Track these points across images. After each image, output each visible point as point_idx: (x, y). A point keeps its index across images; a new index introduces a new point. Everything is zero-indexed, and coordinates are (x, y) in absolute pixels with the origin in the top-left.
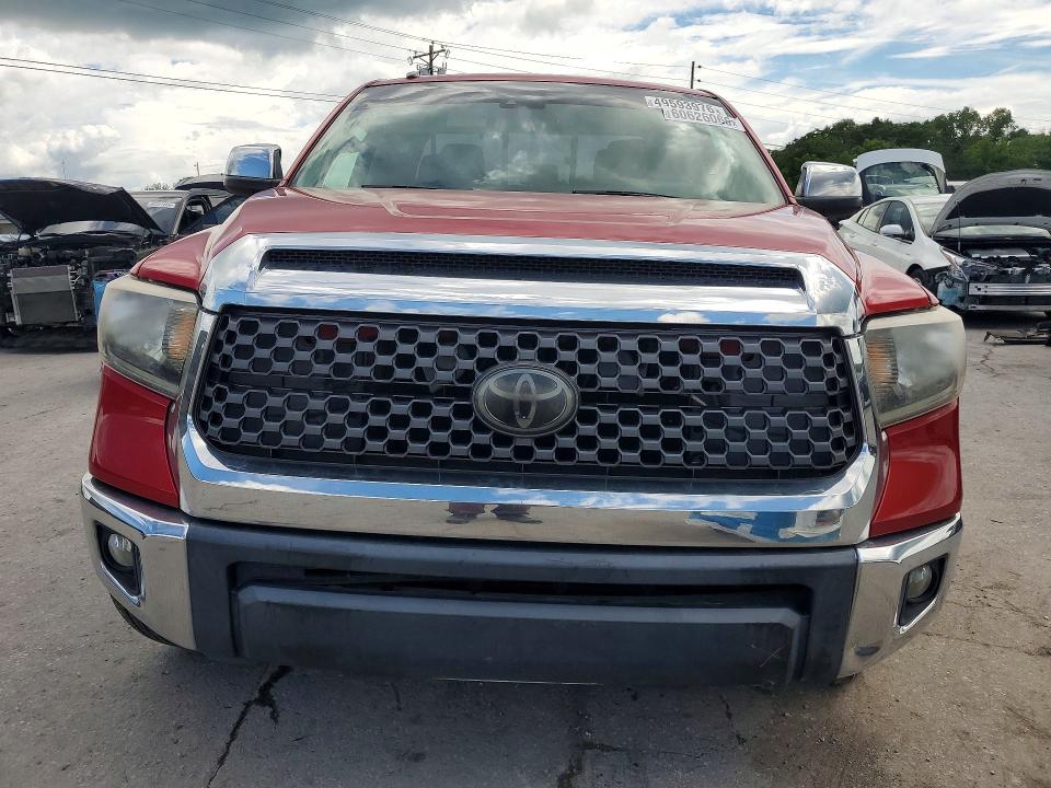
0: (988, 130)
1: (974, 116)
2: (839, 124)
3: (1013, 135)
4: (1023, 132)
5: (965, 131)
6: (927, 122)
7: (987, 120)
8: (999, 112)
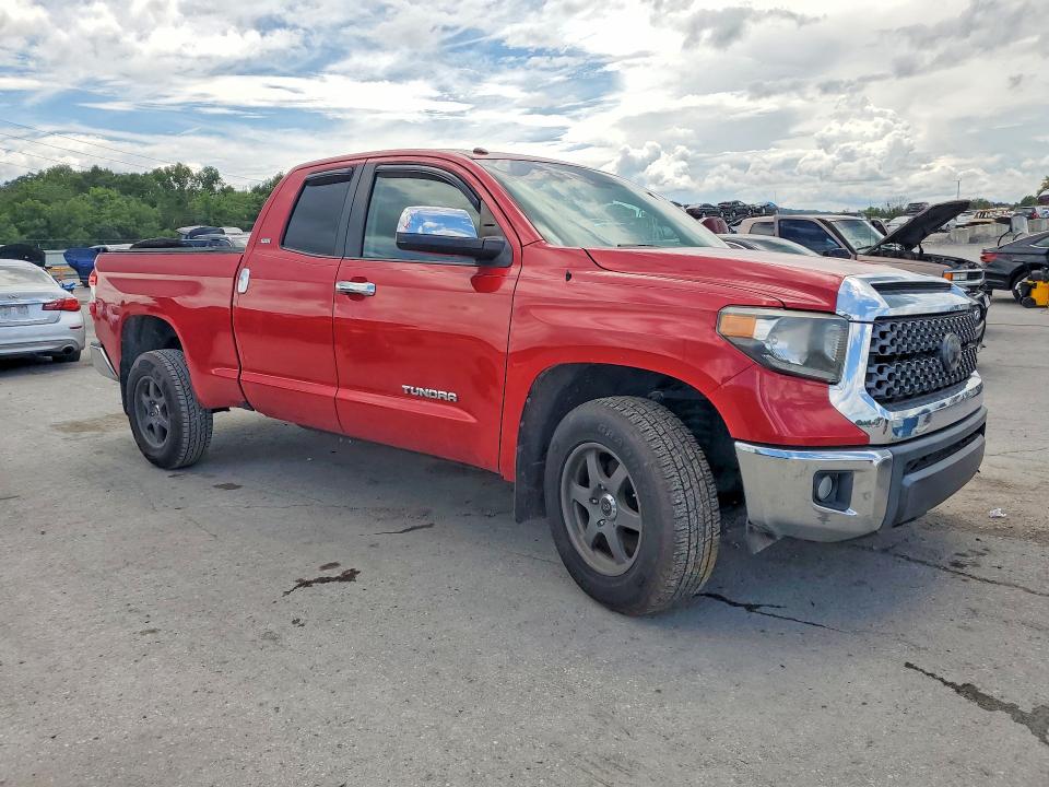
0: (201, 185)
1: (187, 172)
2: (54, 170)
3: (223, 190)
4: (230, 190)
5: (182, 186)
6: (146, 174)
7: (199, 175)
8: (208, 170)
